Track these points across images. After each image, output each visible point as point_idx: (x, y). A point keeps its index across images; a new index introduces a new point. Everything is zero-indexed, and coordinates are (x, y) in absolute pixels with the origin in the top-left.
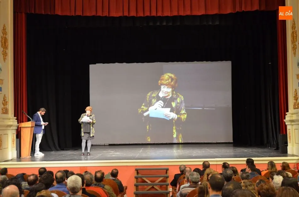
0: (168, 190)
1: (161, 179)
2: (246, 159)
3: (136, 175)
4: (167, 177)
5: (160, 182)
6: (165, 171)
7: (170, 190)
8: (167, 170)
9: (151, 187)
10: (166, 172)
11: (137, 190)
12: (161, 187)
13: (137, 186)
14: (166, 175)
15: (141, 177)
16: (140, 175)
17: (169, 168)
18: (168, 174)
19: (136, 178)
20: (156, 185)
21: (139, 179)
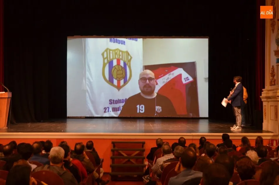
0: (144, 163)
1: (137, 152)
2: (222, 134)
3: (113, 148)
4: (144, 151)
5: (136, 155)
6: (142, 144)
7: (146, 164)
8: (143, 143)
9: (126, 160)
10: (143, 146)
11: (113, 162)
12: (137, 160)
13: (112, 159)
14: (142, 149)
15: (117, 151)
16: (116, 148)
17: (146, 142)
18: (144, 148)
19: (113, 151)
20: (132, 158)
21: (115, 152)
